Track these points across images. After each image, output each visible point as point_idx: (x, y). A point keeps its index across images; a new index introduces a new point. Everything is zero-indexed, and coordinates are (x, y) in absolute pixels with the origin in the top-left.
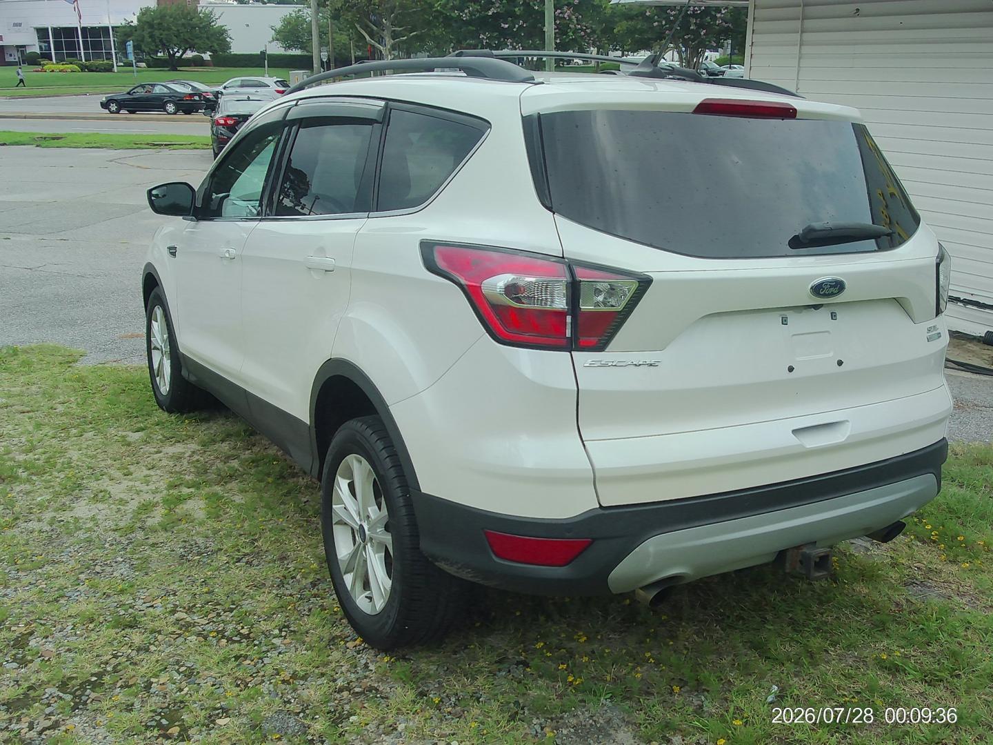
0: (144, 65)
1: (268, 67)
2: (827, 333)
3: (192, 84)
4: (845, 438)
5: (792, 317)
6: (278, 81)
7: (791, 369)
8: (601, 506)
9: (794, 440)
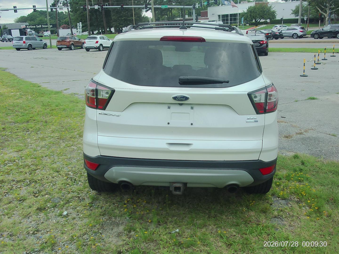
0: (248, 25)
1: (283, 23)
2: (188, 114)
3: (272, 30)
4: (189, 149)
5: (172, 107)
6: (301, 28)
7: (169, 123)
8: (101, 155)
9: (167, 147)
